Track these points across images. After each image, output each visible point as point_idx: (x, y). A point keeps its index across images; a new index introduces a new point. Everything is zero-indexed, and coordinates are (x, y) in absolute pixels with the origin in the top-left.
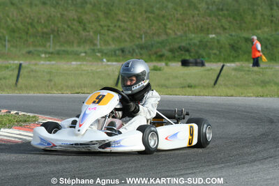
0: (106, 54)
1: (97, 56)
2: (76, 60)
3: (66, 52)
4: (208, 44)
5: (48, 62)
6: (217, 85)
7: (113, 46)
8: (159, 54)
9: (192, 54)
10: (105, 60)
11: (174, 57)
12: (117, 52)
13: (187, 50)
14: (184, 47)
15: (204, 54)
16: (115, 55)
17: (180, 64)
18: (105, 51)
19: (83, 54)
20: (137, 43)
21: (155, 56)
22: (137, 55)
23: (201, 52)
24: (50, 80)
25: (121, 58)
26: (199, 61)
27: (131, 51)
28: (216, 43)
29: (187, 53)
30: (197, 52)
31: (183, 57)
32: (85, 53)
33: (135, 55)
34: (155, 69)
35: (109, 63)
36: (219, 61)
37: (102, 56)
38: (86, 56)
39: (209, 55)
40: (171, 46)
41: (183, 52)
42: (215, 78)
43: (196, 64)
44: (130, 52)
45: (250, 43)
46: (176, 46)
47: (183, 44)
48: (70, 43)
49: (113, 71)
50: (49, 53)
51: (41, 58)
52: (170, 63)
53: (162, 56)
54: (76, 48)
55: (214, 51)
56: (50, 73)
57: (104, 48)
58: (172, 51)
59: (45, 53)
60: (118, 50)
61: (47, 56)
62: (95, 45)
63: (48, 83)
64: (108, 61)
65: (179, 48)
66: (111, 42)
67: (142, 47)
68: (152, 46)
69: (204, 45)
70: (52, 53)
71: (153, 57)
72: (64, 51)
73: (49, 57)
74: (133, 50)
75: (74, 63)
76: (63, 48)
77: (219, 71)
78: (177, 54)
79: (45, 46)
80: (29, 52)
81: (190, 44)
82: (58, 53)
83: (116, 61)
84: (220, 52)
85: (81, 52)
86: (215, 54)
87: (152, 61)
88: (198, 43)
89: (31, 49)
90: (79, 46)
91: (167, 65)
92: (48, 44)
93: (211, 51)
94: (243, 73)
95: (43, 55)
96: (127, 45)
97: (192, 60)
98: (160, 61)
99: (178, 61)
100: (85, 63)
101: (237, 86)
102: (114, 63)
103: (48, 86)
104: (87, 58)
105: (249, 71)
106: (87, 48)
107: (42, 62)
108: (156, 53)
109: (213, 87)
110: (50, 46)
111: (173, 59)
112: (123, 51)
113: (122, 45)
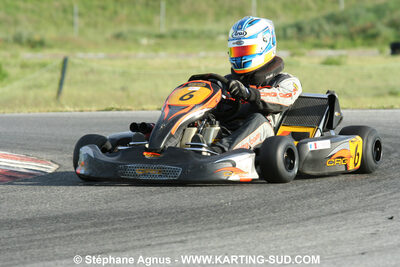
3: (189, 35)
8: (371, 31)
12: (290, 32)
16: (285, 35)
17: (389, 51)
19: (223, 38)
21: (362, 36)
22: (326, 33)
25: (295, 43)
27: (316, 27)
32: (226, 33)
33: (323, 35)
40: (394, 16)
44: (312, 30)
48: (200, 16)
51: (140, 46)
53: (374, 36)
54: (210, 26)
59: (149, 36)
60: (291, 26)
61: (153, 41)
63: (120, 93)
67: (336, 20)
68: (357, 16)
70: (161, 36)
71: (359, 41)
72: (185, 32)
73: (156, 44)
75: (202, 54)
79: (149, 23)
80: (118, 36)
82: (174, 36)
85: (219, 33)
87: (354, 46)
89: (124, 28)
91: (381, 53)
92: (157, 19)
95: (144, 41)
98: (370, 45)
107: (141, 54)
108: (363, 31)
110: (160, 23)
112: (299, 28)
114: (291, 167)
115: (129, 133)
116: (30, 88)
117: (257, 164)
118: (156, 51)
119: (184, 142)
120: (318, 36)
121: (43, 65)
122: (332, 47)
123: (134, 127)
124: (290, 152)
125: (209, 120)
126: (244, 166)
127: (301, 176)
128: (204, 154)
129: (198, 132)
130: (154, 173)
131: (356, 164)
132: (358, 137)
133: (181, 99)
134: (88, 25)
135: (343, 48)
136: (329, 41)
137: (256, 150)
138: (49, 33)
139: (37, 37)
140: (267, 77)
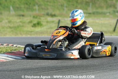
1: (116, 15)
3: (98, 13)
19: (108, 14)
32: (109, 13)
59: (86, 13)
73: (88, 16)
79: (87, 9)
82: (94, 13)
92: (89, 8)
114: (90, 54)
115: (40, 44)
116: (49, 28)
117: (79, 53)
119: (57, 46)
121: (53, 22)
123: (42, 42)
124: (89, 50)
125: (65, 40)
126: (75, 54)
127: (92, 57)
128: (63, 50)
129: (61, 43)
130: (48, 56)
131: (109, 54)
132: (110, 46)
133: (57, 33)
134: (69, 10)
137: (79, 49)
138: (57, 12)
139: (53, 13)
140: (82, 28)
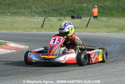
0: (37, 13)
1: (33, 14)
2: (23, 16)
4: (83, 9)
5: (11, 17)
6: (87, 28)
7: (40, 10)
8: (61, 13)
9: (76, 13)
10: (36, 16)
11: (68, 15)
12: (42, 12)
13: (74, 12)
14: (72, 10)
15: (81, 13)
16: (41, 13)
17: (71, 18)
18: (37, 12)
19: (27, 13)
20: (51, 8)
21: (59, 14)
22: (51, 14)
23: (80, 12)
24: (12, 25)
25: (44, 15)
26: (79, 16)
28: (86, 8)
29: (73, 13)
30: (78, 13)
31: (72, 15)
32: (28, 13)
33: (50, 14)
34: (59, 20)
35: (39, 17)
36: (88, 16)
37: (35, 14)
38: (28, 14)
39: (83, 14)
40: (67, 10)
41: (71, 12)
42: (87, 24)
43: (78, 18)
44: (47, 12)
45: (102, 8)
46: (69, 9)
47: (72, 9)
48: (21, 8)
49: (41, 21)
50: (11, 13)
51: (8, 15)
52: (66, 18)
53: (62, 14)
55: (86, 12)
56: (12, 22)
57: (36, 10)
58: (66, 12)
61: (10, 14)
62: (32, 9)
63: (10, 26)
64: (38, 16)
65: (70, 10)
66: (39, 8)
67: (53, 10)
68: (58, 9)
69: (81, 9)
70: (12, 13)
71: (58, 15)
72: (18, 12)
73: (11, 15)
74: (49, 11)
75: (22, 17)
76: (17, 11)
77: (88, 21)
78: (69, 13)
79: (9, 10)
80: (2, 13)
81: (74, 9)
82: (15, 13)
83: (42, 16)
84: (88, 12)
86: (86, 13)
88: (78, 9)
90: (25, 10)
91: (64, 18)
92: (11, 9)
93: (84, 12)
94: (99, 22)
95: (8, 14)
96: (47, 9)
97: (76, 16)
98: (61, 16)
99: (70, 16)
100: (28, 17)
101: (97, 28)
102: (41, 17)
103: (11, 28)
104: (28, 15)
105: (102, 21)
106: (28, 11)
107: (8, 17)
108: (59, 13)
109: (85, 28)
110: (12, 10)
111: (67, 15)
112: (45, 12)
113: (44, 9)
118: (11, 16)
120: (49, 14)
122: (52, 16)
135: (55, 17)
136: (52, 15)
